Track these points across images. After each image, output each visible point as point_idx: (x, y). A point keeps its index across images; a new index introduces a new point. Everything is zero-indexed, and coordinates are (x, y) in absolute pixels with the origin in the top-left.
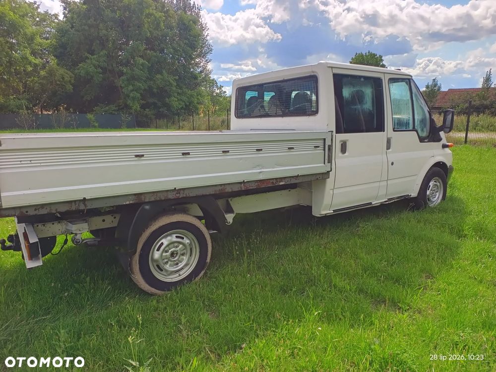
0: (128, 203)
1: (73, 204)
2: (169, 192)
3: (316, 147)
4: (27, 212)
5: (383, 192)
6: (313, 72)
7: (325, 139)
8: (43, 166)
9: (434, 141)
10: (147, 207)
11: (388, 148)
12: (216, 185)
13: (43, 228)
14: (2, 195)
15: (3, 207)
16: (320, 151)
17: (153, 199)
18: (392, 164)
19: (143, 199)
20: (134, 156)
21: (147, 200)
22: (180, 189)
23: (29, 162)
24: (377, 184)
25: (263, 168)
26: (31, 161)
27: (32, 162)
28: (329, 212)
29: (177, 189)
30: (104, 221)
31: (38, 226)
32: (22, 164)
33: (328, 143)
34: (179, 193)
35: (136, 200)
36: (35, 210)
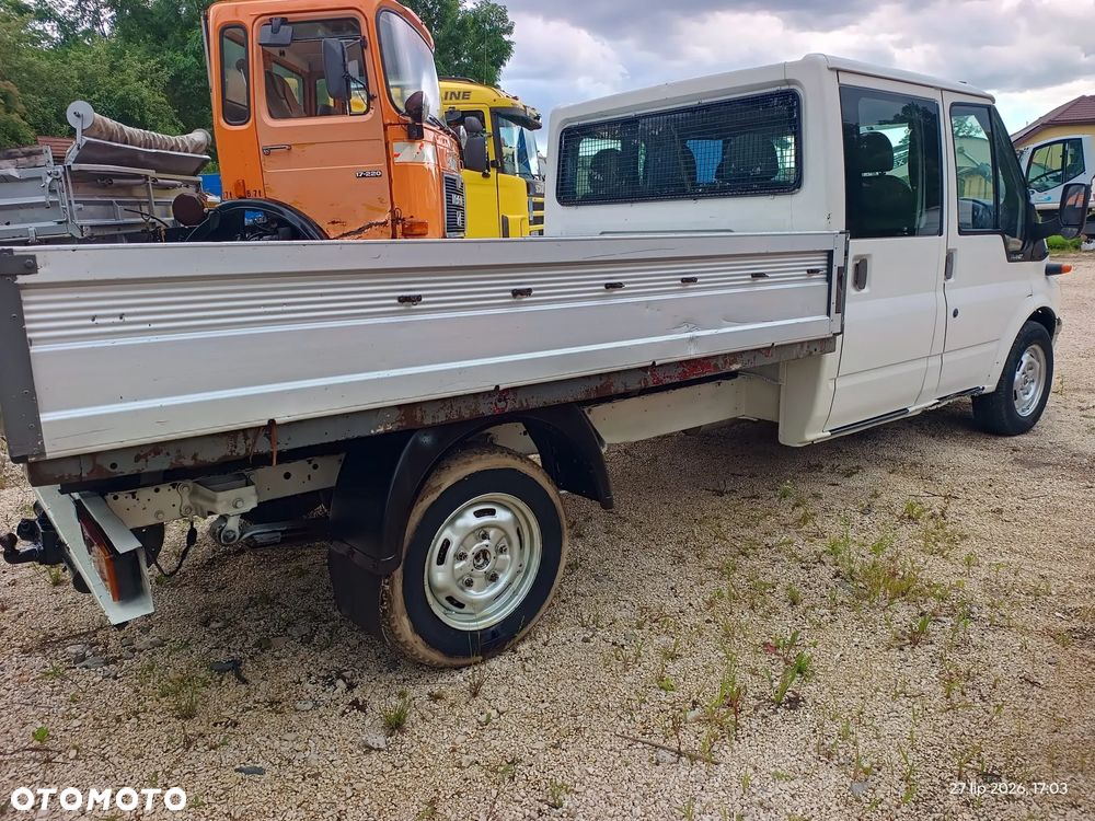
0: (381, 430)
1: (240, 437)
2: (481, 397)
3: (811, 272)
4: (114, 466)
5: (931, 383)
6: (788, 82)
7: (830, 254)
8: (156, 330)
9: (1032, 259)
10: (427, 440)
11: (948, 275)
12: (589, 377)
13: (130, 502)
14: (42, 420)
15: (49, 456)
16: (819, 283)
17: (442, 418)
18: (955, 314)
19: (418, 419)
20: (396, 301)
21: (428, 421)
22: (507, 390)
23: (117, 320)
24: (922, 364)
25: (698, 327)
26: (122, 316)
27: (127, 319)
28: (821, 435)
29: (501, 388)
30: (287, 476)
31: (116, 498)
32: (97, 325)
33: (838, 261)
34: (505, 399)
35: (401, 421)
36: (137, 459)
